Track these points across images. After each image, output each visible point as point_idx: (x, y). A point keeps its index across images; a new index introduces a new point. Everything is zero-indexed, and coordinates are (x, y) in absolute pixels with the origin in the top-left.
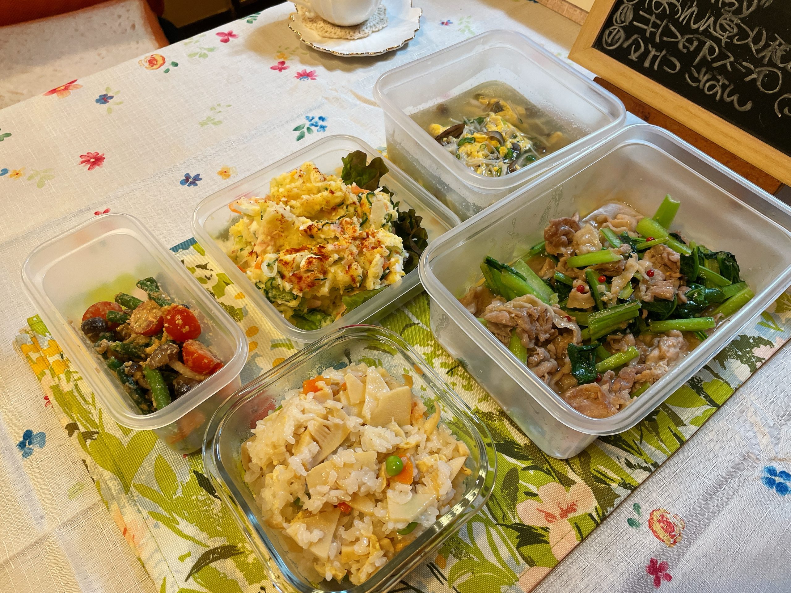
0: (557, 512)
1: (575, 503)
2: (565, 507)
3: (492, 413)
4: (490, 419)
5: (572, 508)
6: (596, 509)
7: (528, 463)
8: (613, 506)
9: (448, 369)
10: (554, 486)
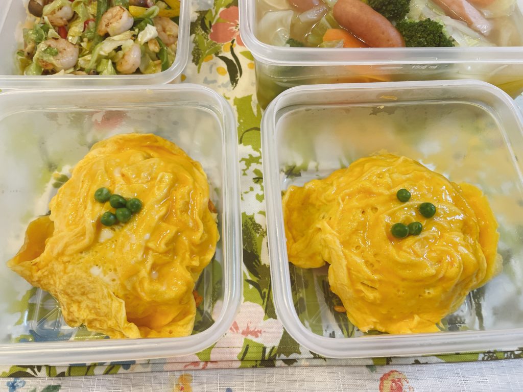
0: (242, 327)
1: (262, 332)
2: (252, 328)
3: (261, 226)
4: (255, 230)
5: (256, 333)
6: (273, 348)
7: (255, 279)
8: (288, 356)
9: (257, 176)
10: (258, 309)
